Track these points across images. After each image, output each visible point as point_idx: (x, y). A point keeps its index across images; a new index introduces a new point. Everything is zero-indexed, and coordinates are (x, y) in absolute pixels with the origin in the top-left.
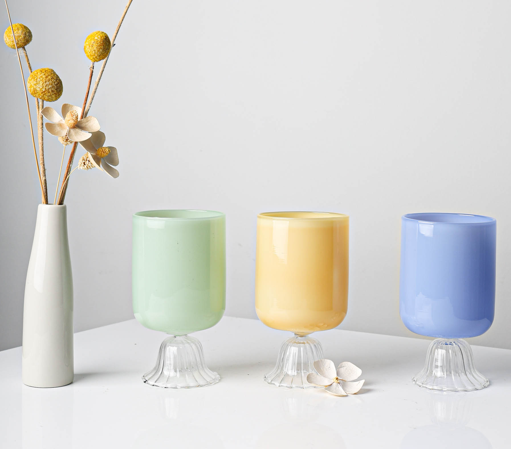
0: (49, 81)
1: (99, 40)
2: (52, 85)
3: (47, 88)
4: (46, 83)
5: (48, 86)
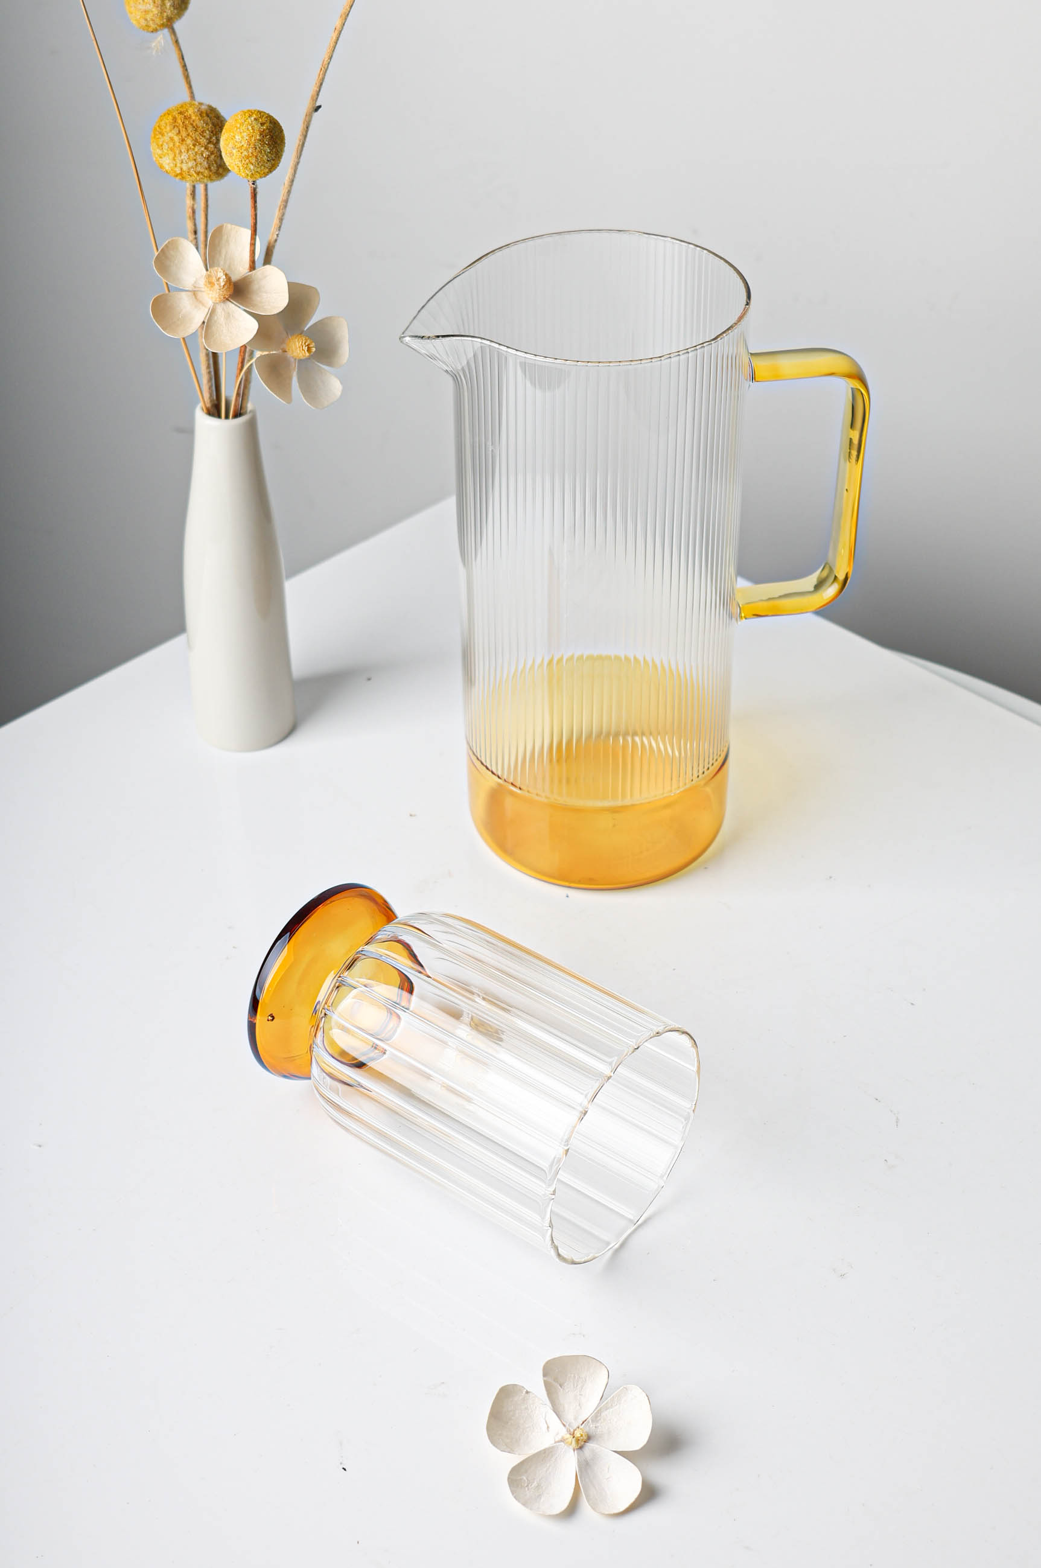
0: (188, 150)
1: (245, 144)
2: (195, 160)
3: (185, 168)
4: (181, 157)
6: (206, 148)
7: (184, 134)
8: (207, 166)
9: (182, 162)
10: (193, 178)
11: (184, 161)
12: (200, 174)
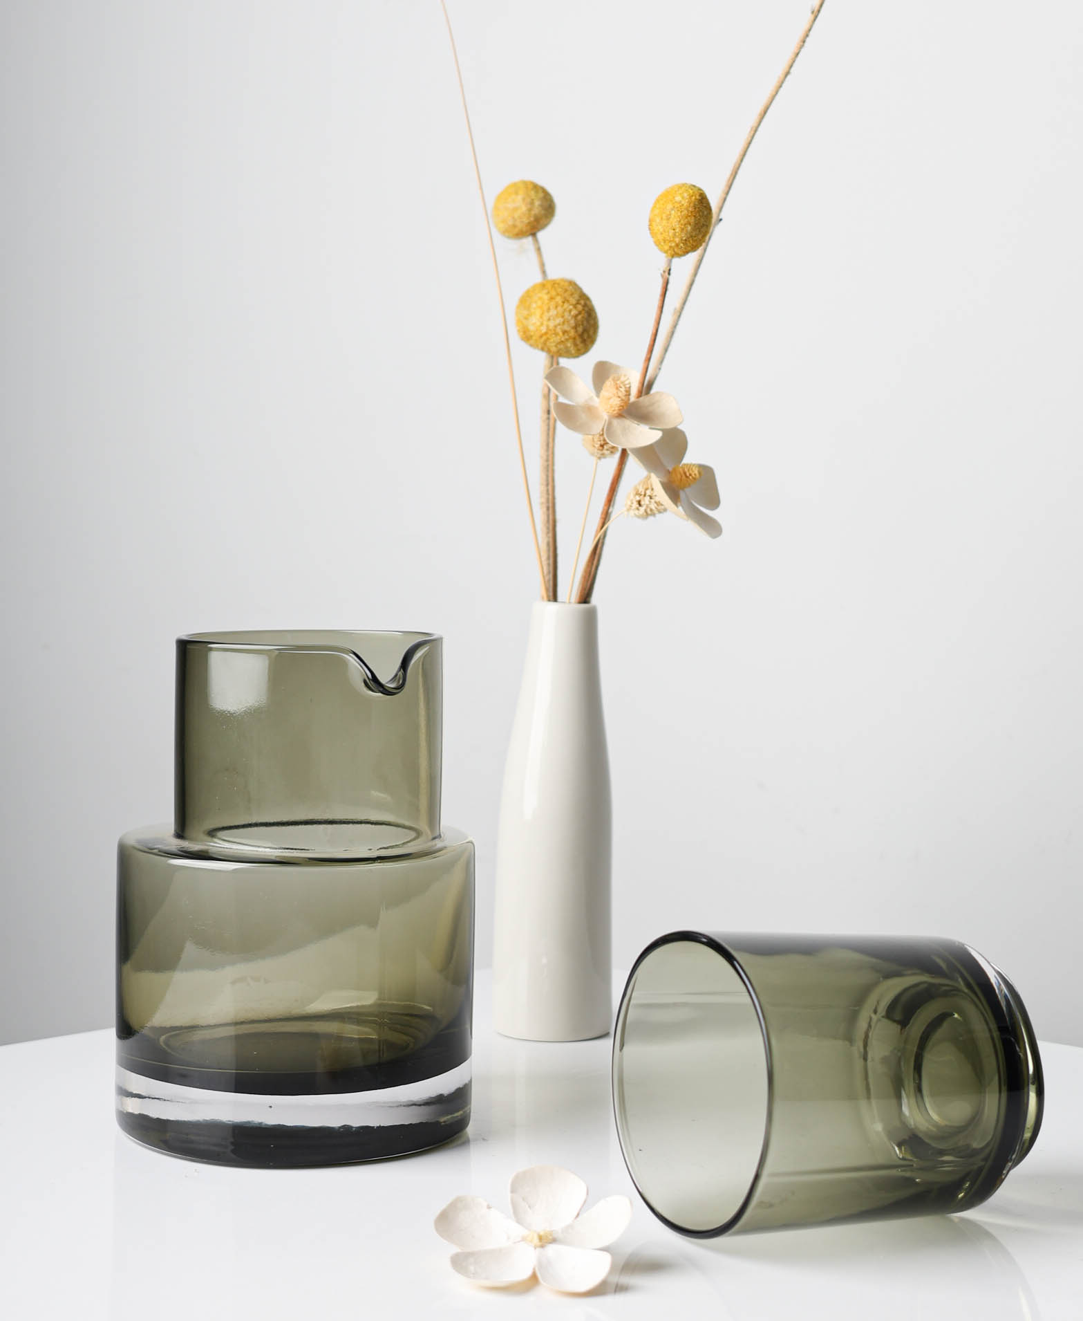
0: (556, 307)
1: (685, 203)
2: (563, 317)
3: (551, 324)
4: (549, 312)
5: (554, 320)
6: (575, 307)
7: (553, 293)
8: (574, 325)
9: (549, 320)
10: (558, 339)
11: (552, 318)
12: (566, 334)
